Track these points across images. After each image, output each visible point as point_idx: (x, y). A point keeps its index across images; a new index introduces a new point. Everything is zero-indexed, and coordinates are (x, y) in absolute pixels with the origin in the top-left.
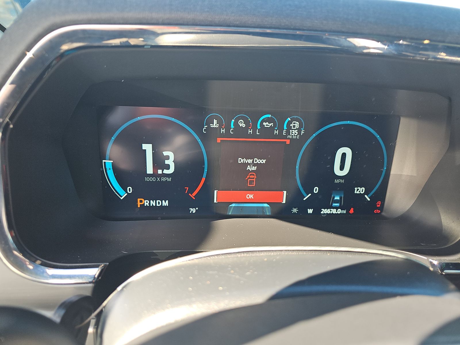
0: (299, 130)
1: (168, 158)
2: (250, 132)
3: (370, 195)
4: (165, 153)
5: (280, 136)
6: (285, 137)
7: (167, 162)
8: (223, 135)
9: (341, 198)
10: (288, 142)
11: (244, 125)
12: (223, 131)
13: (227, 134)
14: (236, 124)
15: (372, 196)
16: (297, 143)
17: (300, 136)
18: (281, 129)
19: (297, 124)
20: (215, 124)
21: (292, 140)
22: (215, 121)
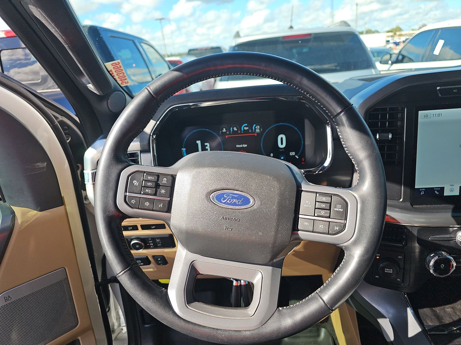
0: (260, 129)
1: (207, 146)
2: (239, 132)
3: (299, 154)
4: (206, 144)
5: (252, 132)
6: (254, 133)
7: (207, 148)
8: (228, 135)
9: (284, 158)
10: (256, 135)
11: (236, 130)
12: (228, 133)
13: (230, 134)
14: (233, 129)
15: (299, 155)
16: (260, 135)
17: (261, 132)
18: (252, 129)
19: (259, 127)
20: (224, 130)
21: (257, 134)
22: (224, 129)
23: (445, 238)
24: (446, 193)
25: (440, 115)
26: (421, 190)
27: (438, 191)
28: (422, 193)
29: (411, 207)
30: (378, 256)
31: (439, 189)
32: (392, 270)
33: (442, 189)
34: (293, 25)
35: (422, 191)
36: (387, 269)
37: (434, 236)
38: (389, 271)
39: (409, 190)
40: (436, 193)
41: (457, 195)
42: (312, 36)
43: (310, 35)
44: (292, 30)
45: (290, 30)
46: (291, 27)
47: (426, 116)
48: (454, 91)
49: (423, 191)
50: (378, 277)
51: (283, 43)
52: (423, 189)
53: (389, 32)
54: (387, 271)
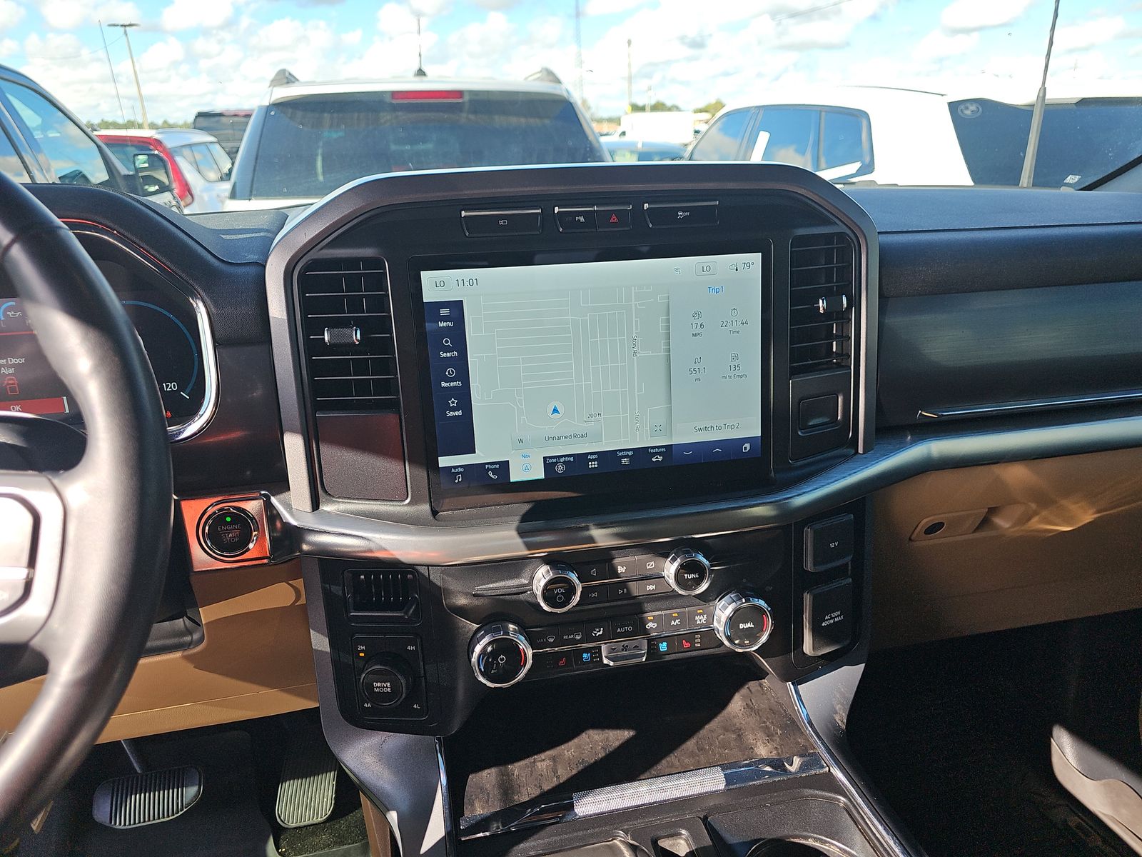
23: (510, 587)
24: (515, 477)
25: (475, 281)
26: (453, 470)
27: (494, 471)
28: (459, 479)
29: (432, 518)
30: (362, 651)
31: (497, 466)
32: (388, 684)
33: (505, 465)
34: (424, 69)
35: (458, 473)
36: (379, 684)
37: (484, 587)
38: (384, 687)
39: (422, 474)
40: (491, 475)
41: (541, 479)
42: (466, 98)
43: (459, 94)
44: (424, 78)
45: (418, 79)
46: (421, 73)
47: (441, 284)
48: (501, 222)
49: (460, 473)
50: (369, 705)
51: (395, 108)
52: (460, 470)
53: (701, 111)
54: (379, 687)
